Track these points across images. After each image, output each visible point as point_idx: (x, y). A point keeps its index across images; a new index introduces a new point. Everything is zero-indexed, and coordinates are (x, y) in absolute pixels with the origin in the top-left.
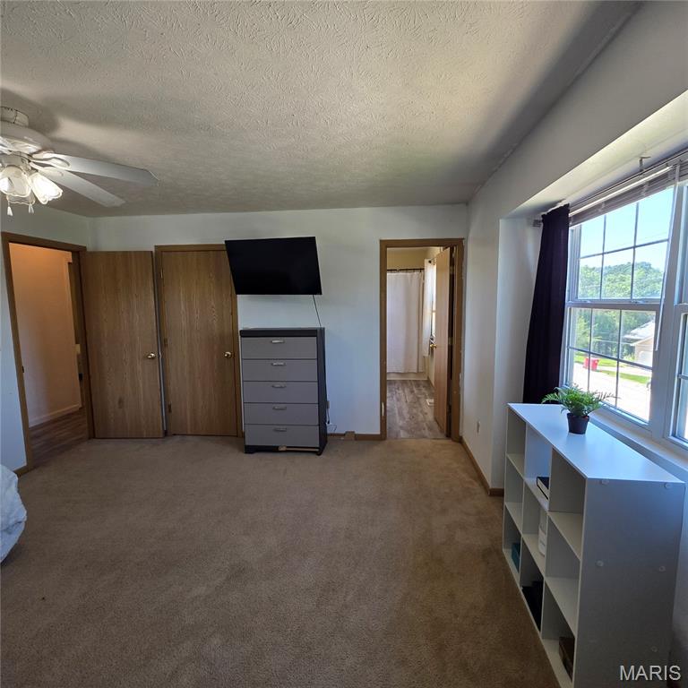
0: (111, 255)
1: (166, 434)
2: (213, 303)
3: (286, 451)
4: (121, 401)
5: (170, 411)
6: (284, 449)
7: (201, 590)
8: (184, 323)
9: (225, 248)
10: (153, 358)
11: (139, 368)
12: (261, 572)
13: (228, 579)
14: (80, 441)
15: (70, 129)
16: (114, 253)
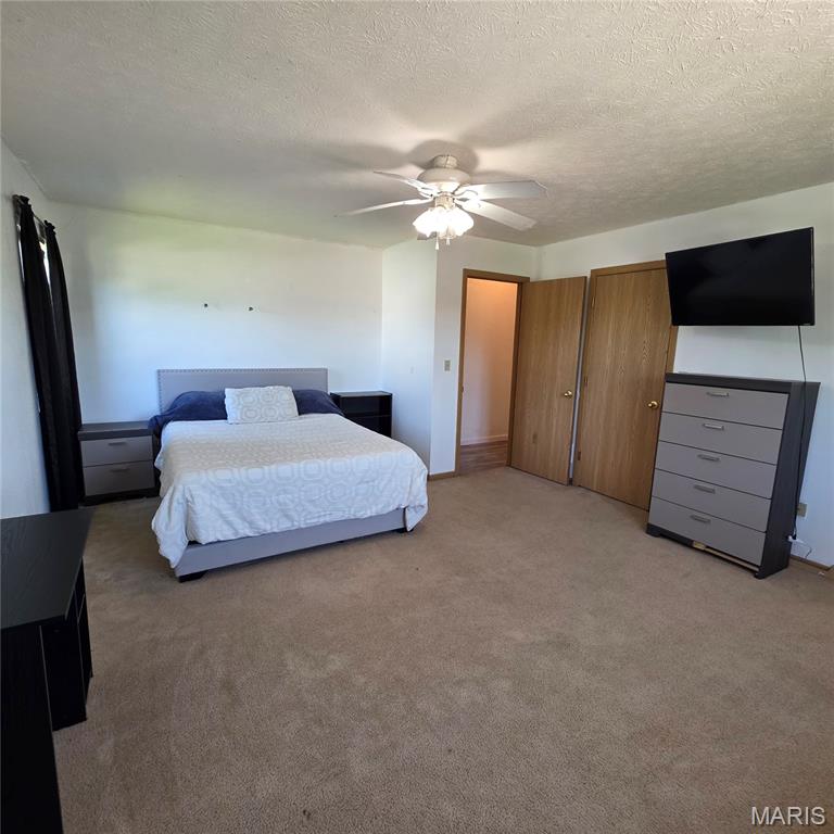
0: (548, 285)
1: (571, 482)
2: (645, 338)
3: (704, 551)
4: (535, 436)
5: (579, 459)
6: (701, 547)
7: (519, 635)
8: (608, 361)
9: (665, 265)
10: (570, 396)
11: (556, 406)
12: (585, 659)
13: (549, 643)
14: (500, 465)
15: (489, 159)
16: (551, 281)
